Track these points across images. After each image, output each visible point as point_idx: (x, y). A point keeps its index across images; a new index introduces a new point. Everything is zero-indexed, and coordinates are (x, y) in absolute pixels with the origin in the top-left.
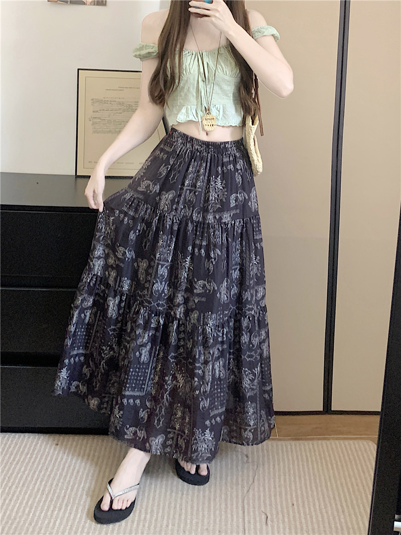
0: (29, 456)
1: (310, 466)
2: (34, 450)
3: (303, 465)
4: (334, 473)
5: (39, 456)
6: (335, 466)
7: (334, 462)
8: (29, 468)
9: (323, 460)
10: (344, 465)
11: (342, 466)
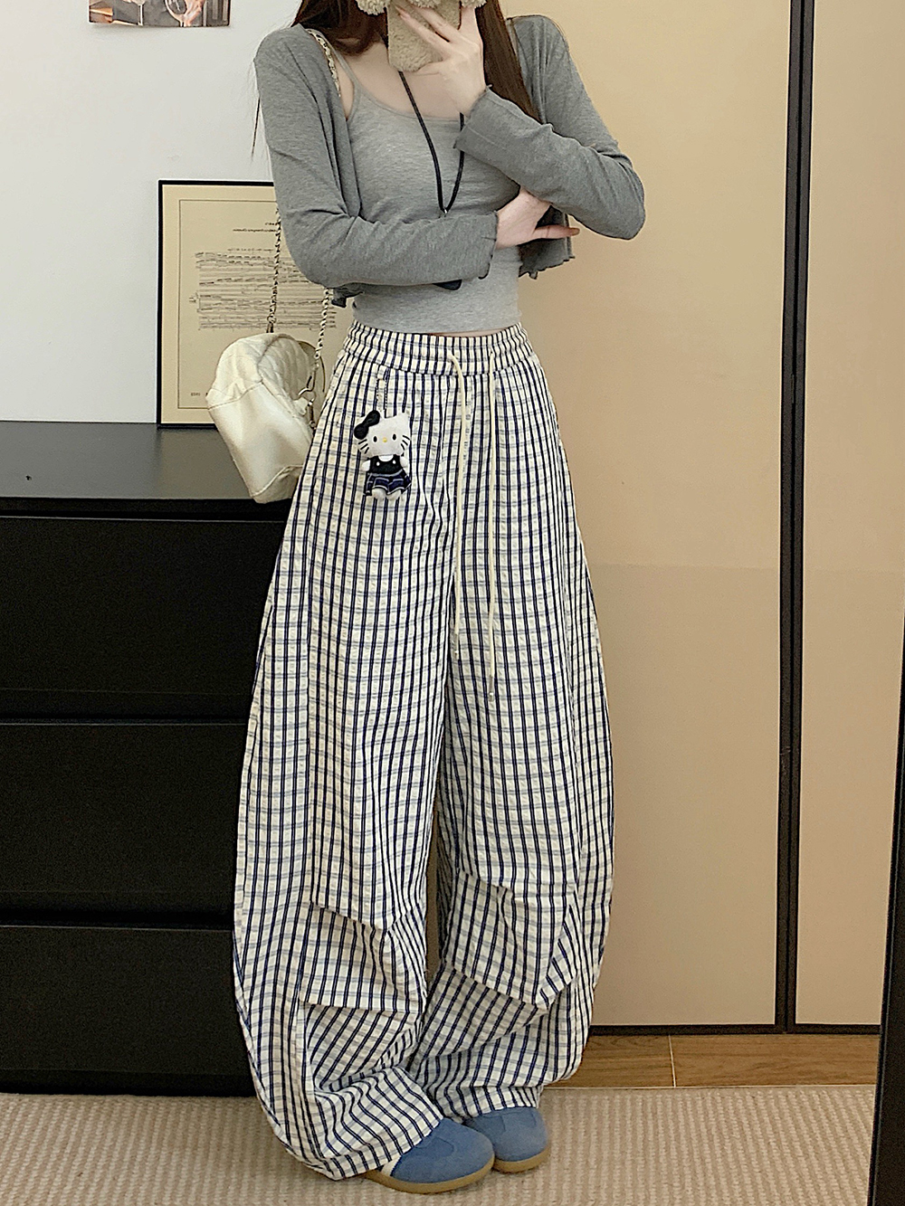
0: (68, 1150)
1: (752, 1149)
2: (79, 1136)
3: (733, 1147)
4: (810, 1167)
5: (93, 1149)
6: (811, 1150)
7: (808, 1140)
8: (72, 1177)
9: (782, 1136)
10: (833, 1145)
11: (829, 1149)
